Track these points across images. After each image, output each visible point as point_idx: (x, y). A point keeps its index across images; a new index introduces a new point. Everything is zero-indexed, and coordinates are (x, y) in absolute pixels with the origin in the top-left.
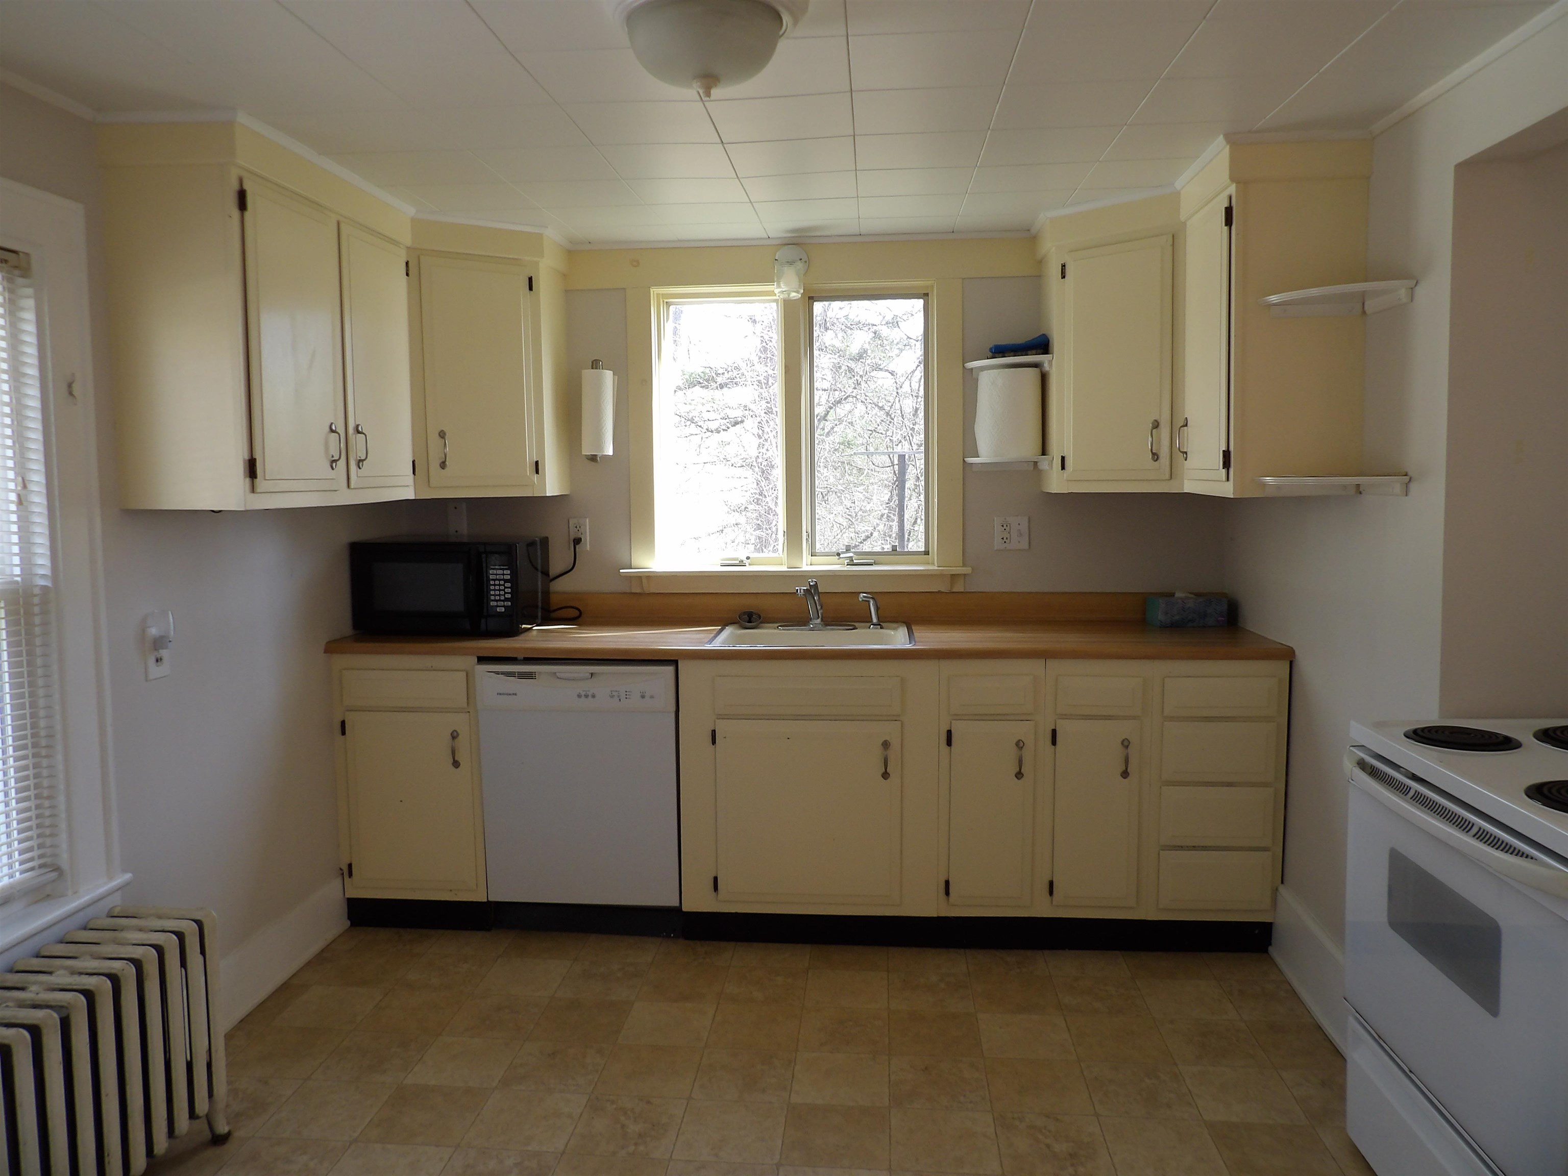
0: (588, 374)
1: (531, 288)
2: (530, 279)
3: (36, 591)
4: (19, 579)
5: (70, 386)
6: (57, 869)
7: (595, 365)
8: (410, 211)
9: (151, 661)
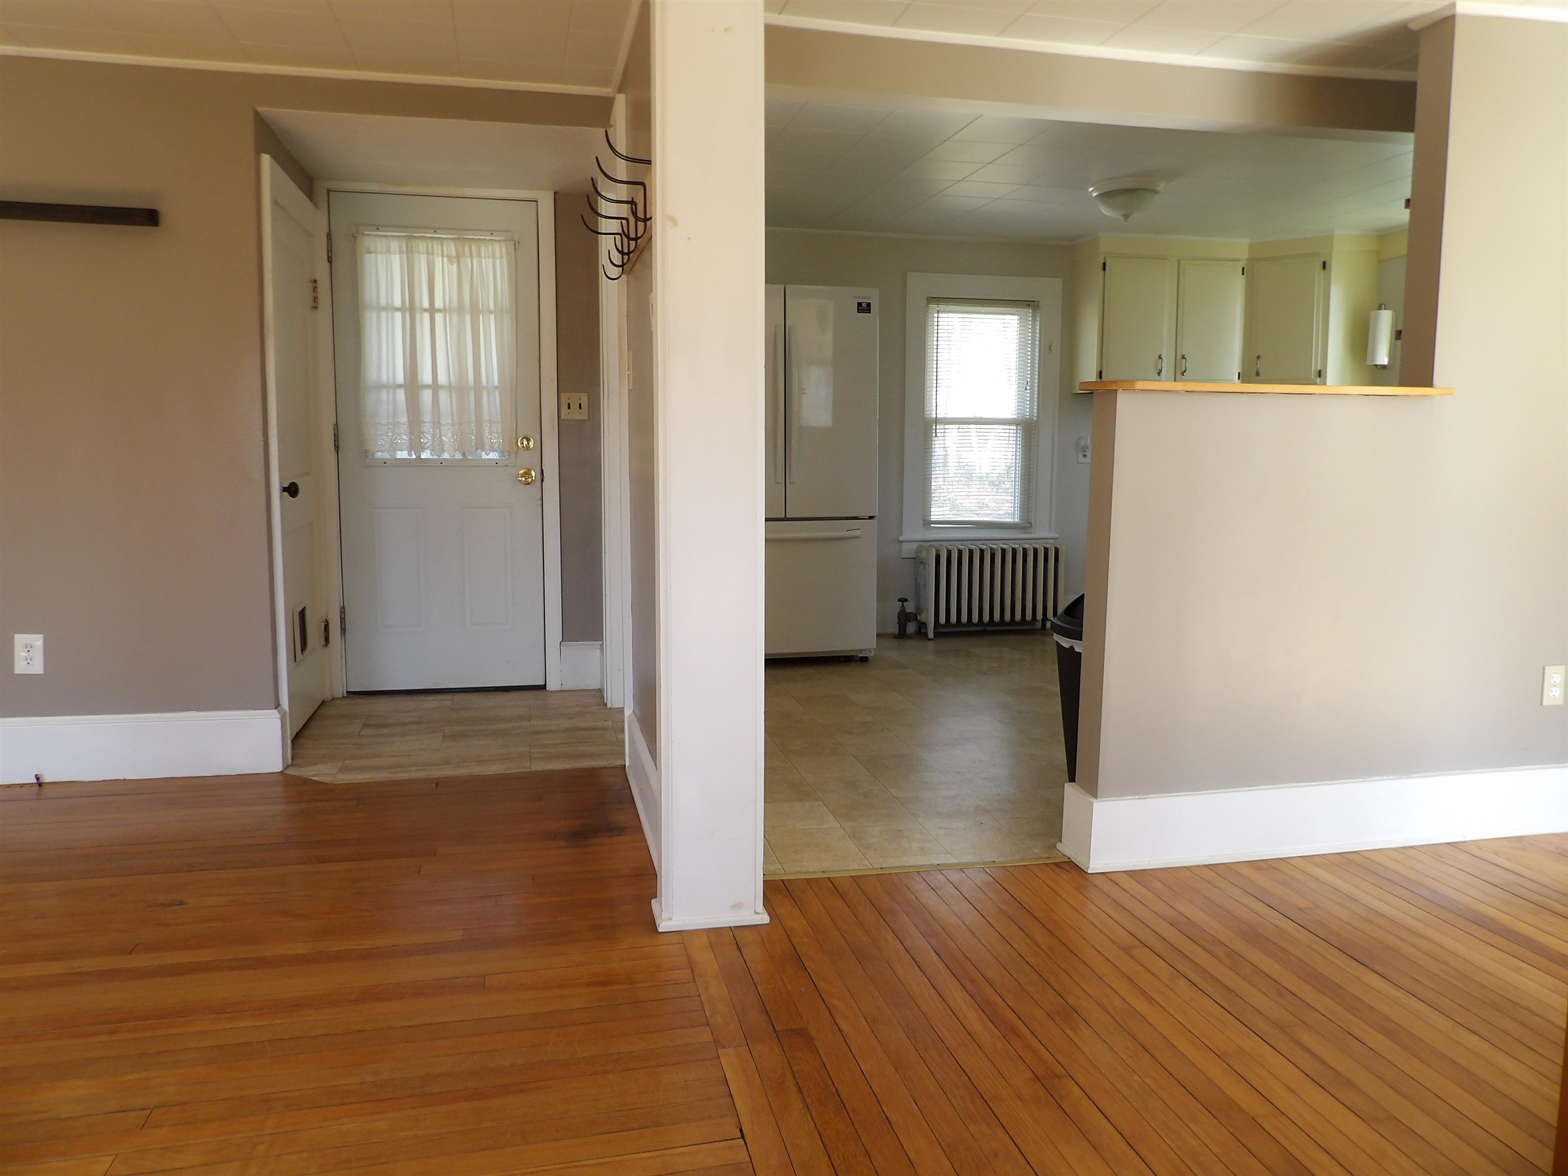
0: (1373, 313)
1: (1324, 267)
2: (1324, 263)
3: (1034, 422)
4: (1028, 417)
5: (1050, 346)
6: (1031, 523)
7: (1380, 308)
8: (1246, 241)
9: (1081, 456)
